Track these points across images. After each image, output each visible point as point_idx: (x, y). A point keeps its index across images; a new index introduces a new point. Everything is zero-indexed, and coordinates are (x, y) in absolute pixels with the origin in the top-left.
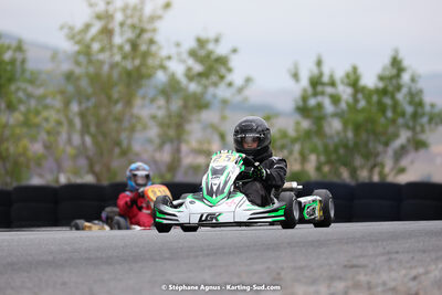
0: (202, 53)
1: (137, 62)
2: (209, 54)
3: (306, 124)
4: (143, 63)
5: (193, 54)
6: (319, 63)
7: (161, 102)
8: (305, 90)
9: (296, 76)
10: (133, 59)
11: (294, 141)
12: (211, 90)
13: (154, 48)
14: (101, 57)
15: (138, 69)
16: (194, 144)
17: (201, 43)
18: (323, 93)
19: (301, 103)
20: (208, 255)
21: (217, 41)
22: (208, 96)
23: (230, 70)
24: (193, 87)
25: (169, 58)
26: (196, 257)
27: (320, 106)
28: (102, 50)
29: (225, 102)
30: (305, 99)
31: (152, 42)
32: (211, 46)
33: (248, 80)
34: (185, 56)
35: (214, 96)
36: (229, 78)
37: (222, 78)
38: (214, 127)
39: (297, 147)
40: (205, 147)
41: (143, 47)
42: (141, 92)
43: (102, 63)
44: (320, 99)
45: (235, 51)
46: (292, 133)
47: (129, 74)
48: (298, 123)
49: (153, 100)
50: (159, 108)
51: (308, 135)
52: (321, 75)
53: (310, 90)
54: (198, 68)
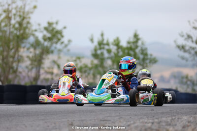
0: (51, 28)
1: (22, 32)
2: (53, 29)
3: (96, 62)
4: (24, 33)
5: (46, 29)
6: (102, 35)
7: (32, 50)
8: (96, 47)
9: (92, 40)
10: (20, 30)
11: (90, 69)
12: (54, 45)
13: (29, 26)
14: (5, 29)
15: (22, 35)
16: (46, 69)
17: (50, 24)
18: (103, 48)
19: (94, 52)
20: (43, 115)
21: (57, 23)
22: (53, 48)
23: (62, 36)
24: (46, 44)
25: (36, 30)
26: (38, 115)
27: (102, 54)
28: (6, 26)
29: (60, 51)
30: (96, 50)
31: (28, 23)
32: (54, 26)
33: (69, 41)
34: (42, 29)
35: (56, 48)
36: (62, 40)
37: (59, 40)
38: (54, 62)
39: (92, 72)
40: (51, 70)
41: (25, 25)
42: (23, 45)
43: (5, 32)
44: (102, 50)
45: (65, 28)
46: (90, 65)
47: (18, 37)
48: (92, 61)
49: (28, 49)
50: (31, 52)
51: (96, 66)
52: (103, 40)
53: (98, 47)
54: (49, 35)
